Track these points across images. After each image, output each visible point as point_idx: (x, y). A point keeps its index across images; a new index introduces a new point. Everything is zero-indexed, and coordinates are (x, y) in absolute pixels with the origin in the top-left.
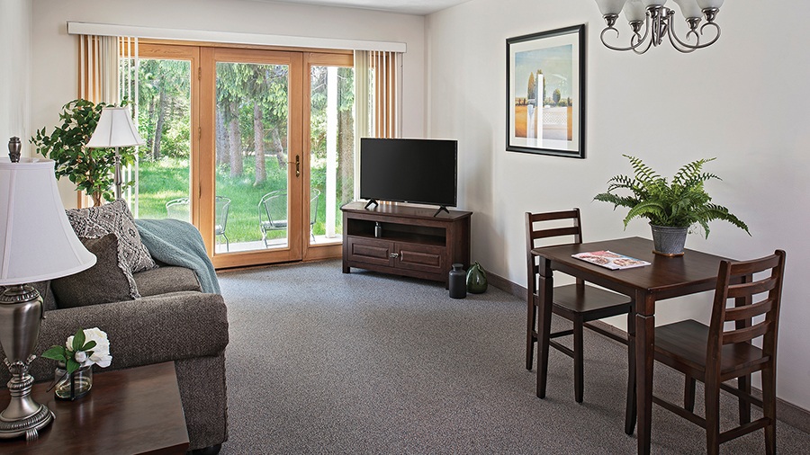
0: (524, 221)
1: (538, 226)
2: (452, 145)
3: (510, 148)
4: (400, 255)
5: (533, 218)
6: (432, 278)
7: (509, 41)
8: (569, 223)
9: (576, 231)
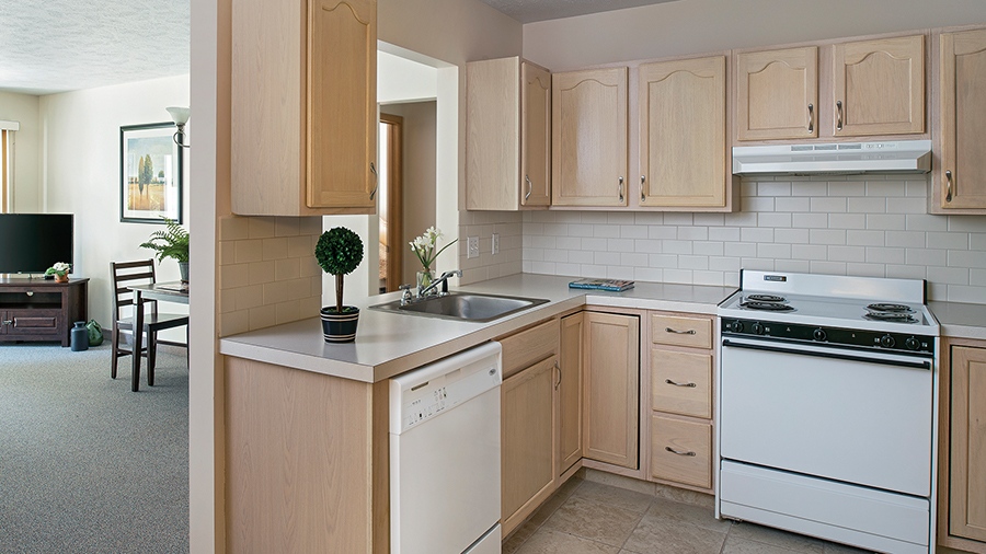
0: (109, 269)
1: (120, 272)
2: (68, 219)
3: (124, 219)
4: (13, 322)
5: (116, 266)
6: (48, 339)
7: (123, 129)
8: (147, 269)
9: (151, 275)
